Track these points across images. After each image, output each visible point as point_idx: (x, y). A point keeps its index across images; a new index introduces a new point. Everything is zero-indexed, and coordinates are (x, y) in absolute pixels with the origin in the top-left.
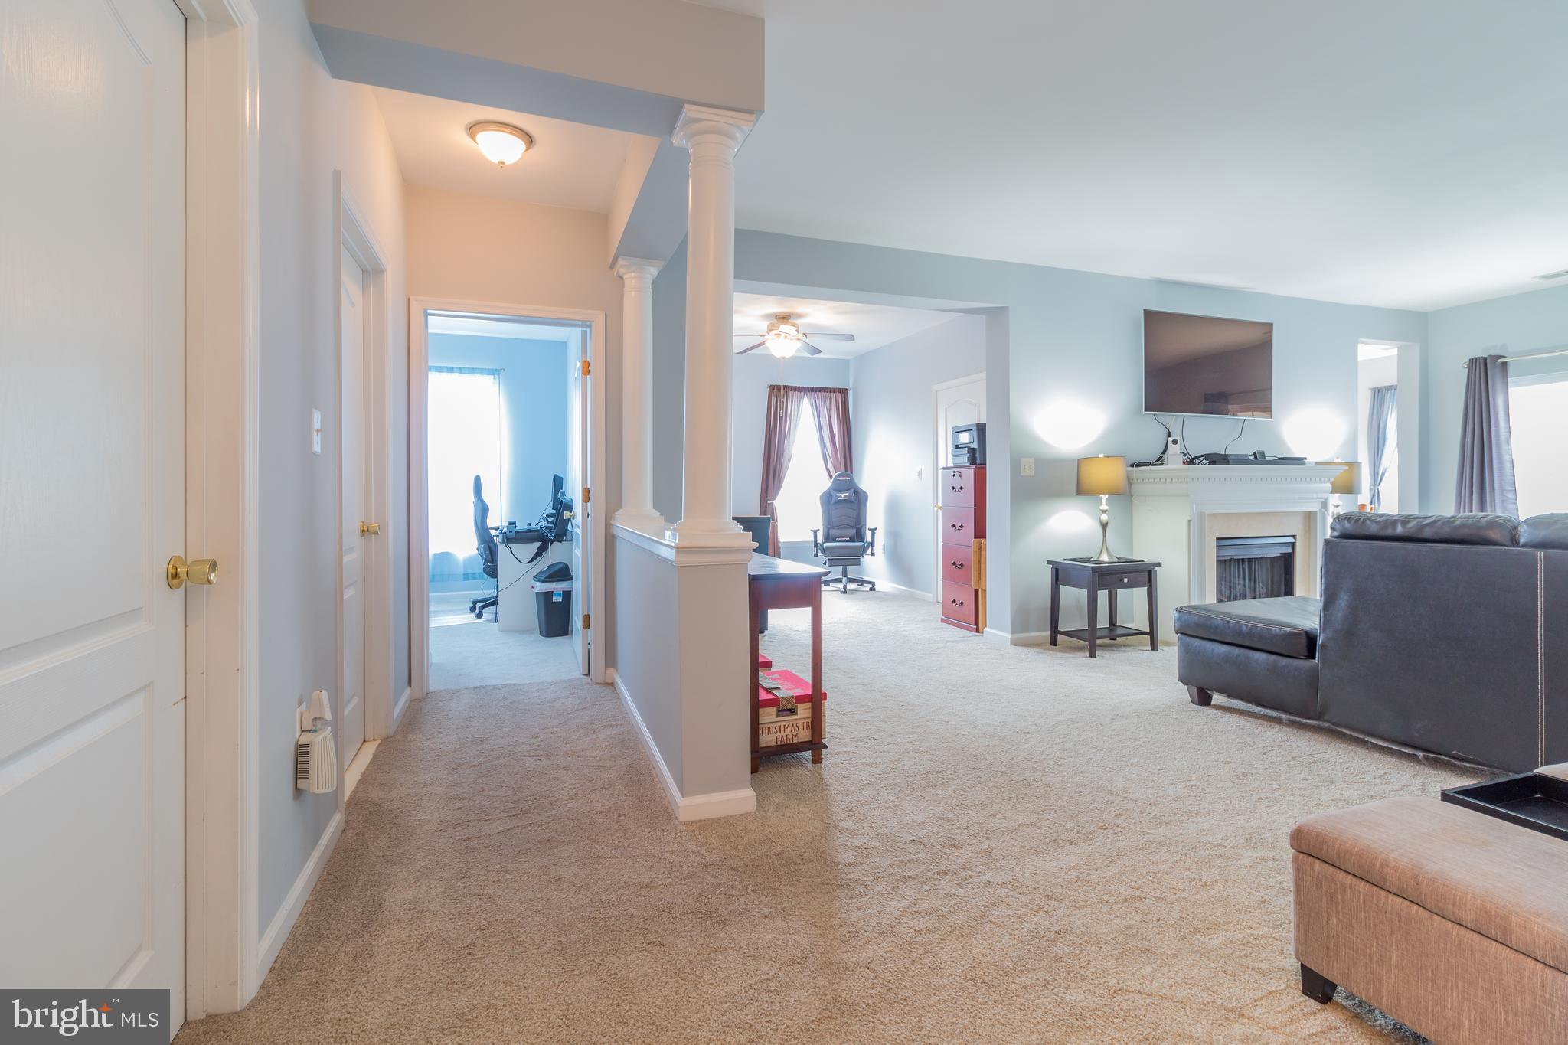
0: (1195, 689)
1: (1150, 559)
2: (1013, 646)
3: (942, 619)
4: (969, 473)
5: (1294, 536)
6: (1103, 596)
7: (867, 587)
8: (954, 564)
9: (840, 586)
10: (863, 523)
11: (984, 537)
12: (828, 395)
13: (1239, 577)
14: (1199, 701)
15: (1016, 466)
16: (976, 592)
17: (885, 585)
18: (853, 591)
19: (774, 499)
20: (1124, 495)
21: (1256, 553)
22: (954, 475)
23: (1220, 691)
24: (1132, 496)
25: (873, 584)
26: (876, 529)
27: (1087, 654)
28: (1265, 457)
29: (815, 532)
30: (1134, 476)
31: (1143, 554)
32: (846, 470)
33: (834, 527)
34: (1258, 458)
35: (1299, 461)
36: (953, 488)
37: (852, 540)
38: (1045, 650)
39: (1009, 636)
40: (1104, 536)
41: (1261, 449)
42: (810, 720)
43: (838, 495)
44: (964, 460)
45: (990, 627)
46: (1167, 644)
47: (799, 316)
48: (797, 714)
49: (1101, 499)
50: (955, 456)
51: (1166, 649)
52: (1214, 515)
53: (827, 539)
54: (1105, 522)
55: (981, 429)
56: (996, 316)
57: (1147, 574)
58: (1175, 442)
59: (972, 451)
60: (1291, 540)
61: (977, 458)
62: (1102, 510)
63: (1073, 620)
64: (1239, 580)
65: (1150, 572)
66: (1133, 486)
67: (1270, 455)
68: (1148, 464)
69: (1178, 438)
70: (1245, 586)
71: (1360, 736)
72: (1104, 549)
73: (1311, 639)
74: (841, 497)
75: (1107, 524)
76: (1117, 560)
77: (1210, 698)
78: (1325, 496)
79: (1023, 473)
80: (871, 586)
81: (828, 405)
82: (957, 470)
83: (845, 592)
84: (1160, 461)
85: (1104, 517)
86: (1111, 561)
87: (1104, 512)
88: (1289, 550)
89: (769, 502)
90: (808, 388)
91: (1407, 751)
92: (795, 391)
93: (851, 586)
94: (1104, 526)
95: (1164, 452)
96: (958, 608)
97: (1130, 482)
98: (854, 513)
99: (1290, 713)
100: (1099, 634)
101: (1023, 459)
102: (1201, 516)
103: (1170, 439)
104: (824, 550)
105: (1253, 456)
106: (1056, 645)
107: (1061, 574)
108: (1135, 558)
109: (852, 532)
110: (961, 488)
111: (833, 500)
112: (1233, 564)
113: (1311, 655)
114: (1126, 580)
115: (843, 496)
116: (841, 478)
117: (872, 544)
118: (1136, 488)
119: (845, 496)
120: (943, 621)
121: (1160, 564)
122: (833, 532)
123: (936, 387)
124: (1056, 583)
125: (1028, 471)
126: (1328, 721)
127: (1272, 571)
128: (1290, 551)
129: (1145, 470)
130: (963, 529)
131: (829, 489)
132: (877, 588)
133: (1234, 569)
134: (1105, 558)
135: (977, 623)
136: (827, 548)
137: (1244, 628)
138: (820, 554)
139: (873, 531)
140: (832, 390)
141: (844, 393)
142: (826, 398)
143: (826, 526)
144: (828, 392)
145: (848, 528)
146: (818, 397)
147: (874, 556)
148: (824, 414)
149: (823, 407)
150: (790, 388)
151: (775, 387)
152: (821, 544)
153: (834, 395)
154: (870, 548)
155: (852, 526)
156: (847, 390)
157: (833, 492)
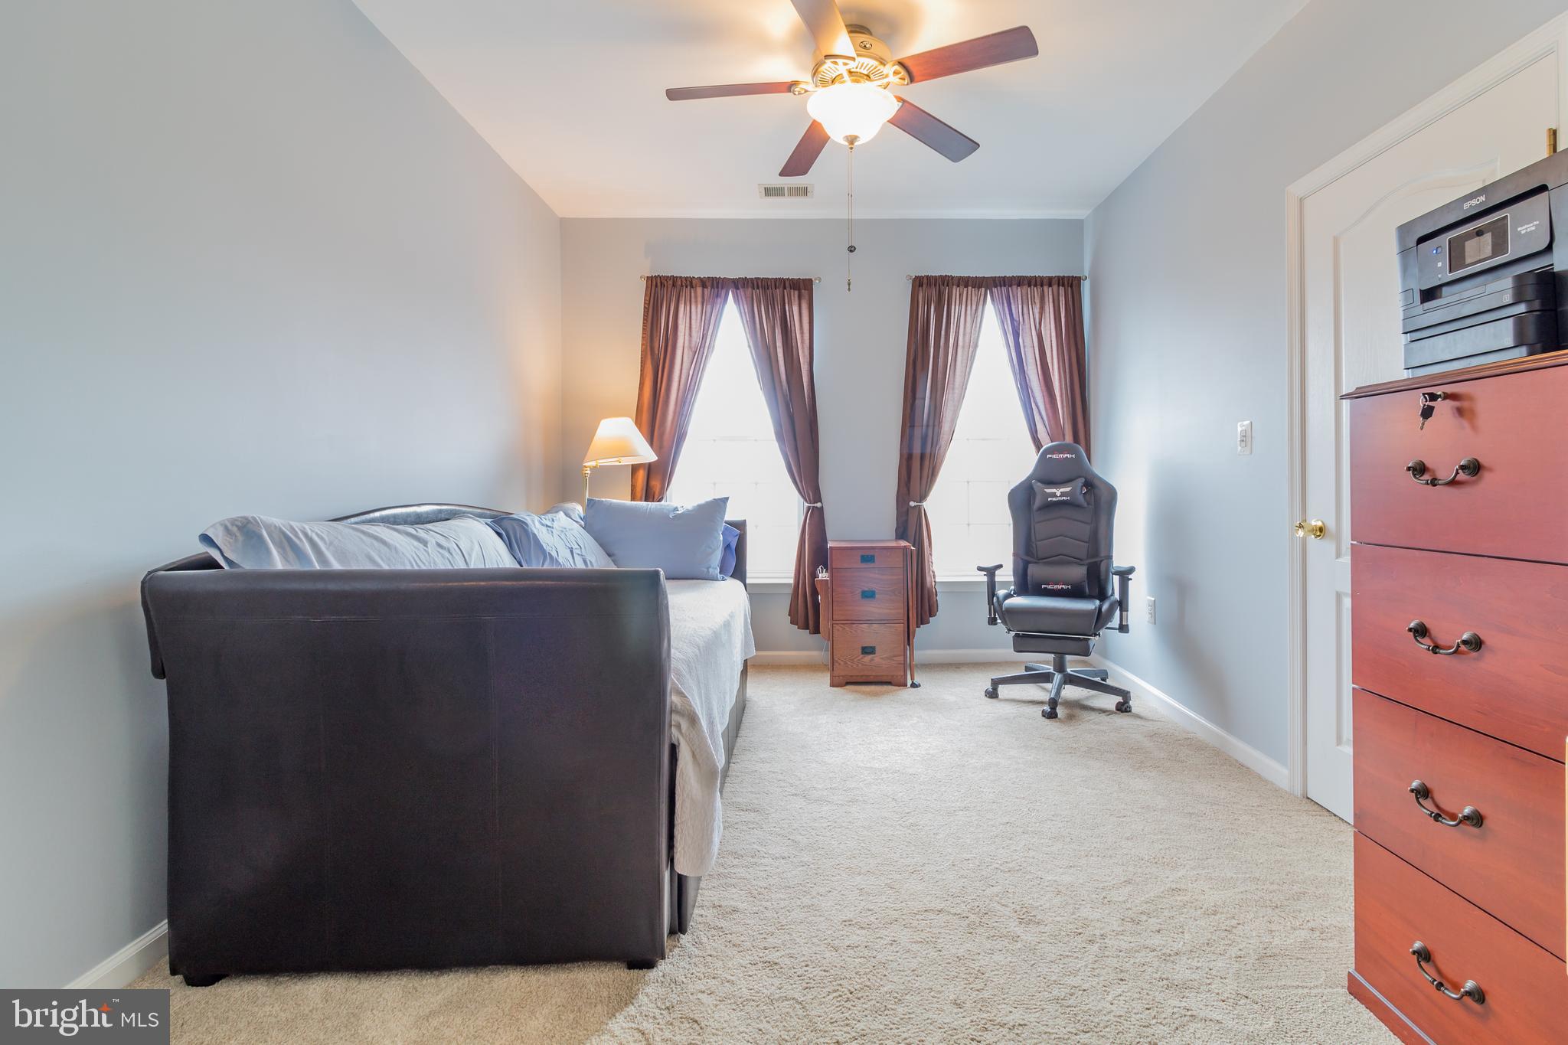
4: (1528, 392)
7: (1112, 702)
9: (1048, 687)
10: (1103, 554)
12: (1037, 292)
17: (1150, 697)
19: (923, 497)
22: (1427, 413)
25: (1125, 695)
26: (1131, 570)
29: (991, 574)
32: (1076, 439)
33: (1039, 560)
37: (1075, 593)
43: (1048, 491)
44: (1486, 339)
53: (1025, 585)
74: (1054, 495)
80: (1120, 699)
81: (1037, 313)
82: (1439, 385)
83: (1052, 713)
89: (912, 504)
90: (995, 279)
92: (966, 286)
93: (1071, 692)
98: (1086, 530)
104: (1010, 616)
109: (1078, 572)
111: (1038, 503)
115: (1058, 492)
116: (1054, 456)
117: (1123, 604)
119: (1063, 494)
122: (1035, 571)
131: (1029, 478)
132: (1134, 707)
138: (999, 624)
139: (1125, 575)
140: (1045, 281)
141: (1071, 287)
142: (1033, 302)
143: (1021, 561)
144: (1036, 285)
145: (1069, 563)
146: (1015, 297)
147: (1127, 632)
148: (1028, 330)
149: (1026, 316)
150: (956, 282)
151: (925, 281)
152: (1001, 598)
153: (1049, 292)
154: (1118, 613)
155: (1078, 561)
156: (1079, 279)
157: (1038, 486)
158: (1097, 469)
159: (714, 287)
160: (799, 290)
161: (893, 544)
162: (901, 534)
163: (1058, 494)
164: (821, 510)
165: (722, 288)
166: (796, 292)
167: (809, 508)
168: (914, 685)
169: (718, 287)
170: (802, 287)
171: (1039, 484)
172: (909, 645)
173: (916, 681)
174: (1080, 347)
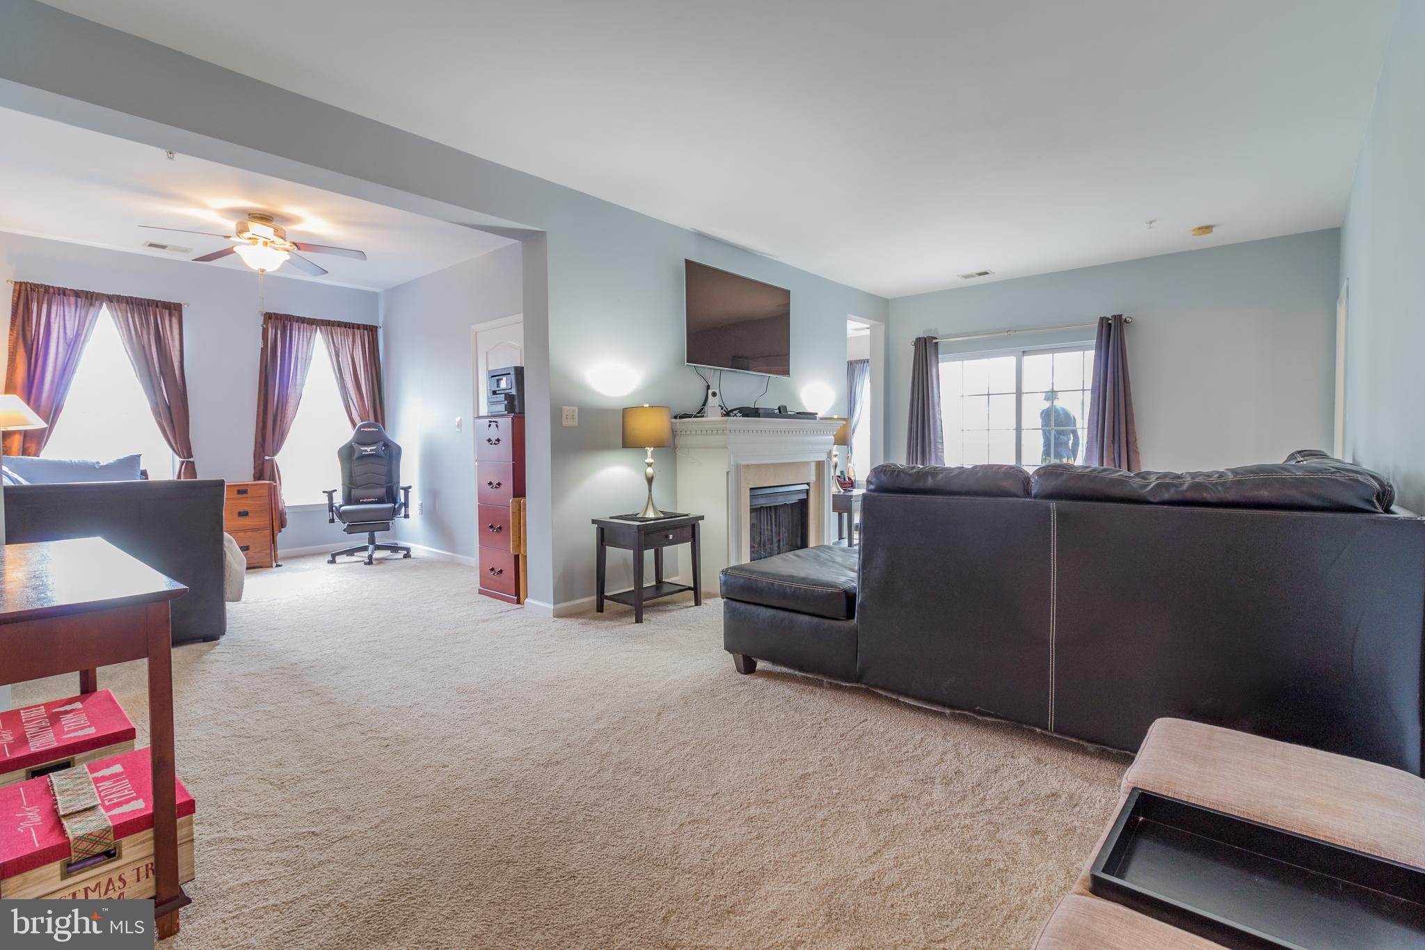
0: (740, 657)
1: (694, 513)
2: (555, 619)
3: (479, 589)
4: (506, 422)
5: (808, 484)
6: (649, 554)
7: (401, 554)
8: (491, 527)
9: (366, 554)
10: (395, 481)
11: (524, 496)
12: (350, 331)
13: (767, 524)
14: (745, 671)
15: (556, 415)
16: (517, 557)
17: (421, 549)
18: (381, 561)
19: (275, 453)
20: (668, 447)
21: (780, 501)
22: (490, 426)
23: (765, 658)
24: (676, 448)
25: (408, 550)
26: (410, 487)
27: (634, 619)
28: (787, 412)
29: (330, 494)
30: (678, 427)
31: (687, 507)
32: (376, 419)
33: (358, 487)
34: (782, 412)
35: (811, 416)
36: (489, 440)
37: (380, 501)
38: (590, 619)
39: (551, 607)
40: (650, 491)
41: (784, 404)
42: (152, 860)
43: (362, 448)
44: (501, 408)
45: (533, 598)
46: (710, 596)
47: (287, 219)
48: (120, 857)
49: (646, 451)
50: (491, 403)
51: (708, 602)
52: (747, 466)
53: (349, 500)
54: (650, 476)
55: (519, 372)
56: (532, 240)
57: (690, 529)
58: (714, 394)
59: (509, 398)
60: (805, 487)
61: (515, 405)
62: (647, 463)
63: (620, 585)
64: (767, 526)
65: (693, 526)
66: (677, 438)
67: (791, 409)
68: (690, 416)
69: (717, 391)
70: (772, 531)
71: (894, 697)
72: (650, 506)
73: (849, 597)
74: (366, 451)
75: (652, 478)
76: (662, 516)
77: (755, 664)
78: (828, 447)
79: (565, 423)
80: (405, 552)
81: (350, 344)
82: (493, 418)
83: (370, 563)
84: (701, 413)
85: (650, 471)
86: (657, 516)
87: (650, 465)
88: (804, 496)
89: (267, 458)
90: (322, 321)
91: (936, 709)
92: (303, 323)
93: (378, 554)
94: (650, 480)
95: (704, 404)
96: (496, 577)
97: (674, 433)
98: (384, 470)
99: (830, 677)
100: (645, 595)
101: (564, 408)
102: (738, 468)
103: (710, 392)
104: (342, 515)
105: (778, 411)
106: (602, 611)
107: (606, 534)
108: (679, 511)
109: (381, 491)
110: (498, 440)
111: (356, 455)
112: (762, 511)
113: (850, 615)
114: (671, 537)
115: (369, 449)
116: (366, 430)
117: (406, 505)
118: (681, 441)
119: (371, 450)
120: (481, 592)
121: (702, 518)
122: (355, 493)
123: (475, 327)
124: (602, 544)
125: (571, 421)
126: (865, 684)
127: (792, 516)
128: (806, 497)
129: (689, 422)
130: (501, 486)
131: (351, 442)
132: (412, 554)
133: (764, 514)
134: (651, 514)
135: (517, 593)
136: (345, 512)
137: (788, 590)
138: (337, 520)
139: (406, 490)
140: (355, 326)
141: (372, 331)
142: (348, 335)
143: (347, 488)
144: (349, 328)
145: (376, 487)
146: (336, 333)
147: (408, 518)
148: (345, 354)
149: (343, 346)
150: (295, 320)
151: (273, 316)
152: (338, 507)
153: (357, 332)
154: (403, 509)
155: (381, 486)
156: (376, 327)
157: (356, 446)
158: (389, 436)
159: (90, 299)
160: (170, 309)
161: (253, 483)
162: (259, 475)
163: (369, 450)
164: (193, 463)
165: (96, 300)
166: (167, 311)
167: (183, 463)
168: (277, 566)
169: (92, 298)
170: (174, 309)
171: (356, 445)
172: (273, 543)
173: (279, 563)
174: (377, 365)
